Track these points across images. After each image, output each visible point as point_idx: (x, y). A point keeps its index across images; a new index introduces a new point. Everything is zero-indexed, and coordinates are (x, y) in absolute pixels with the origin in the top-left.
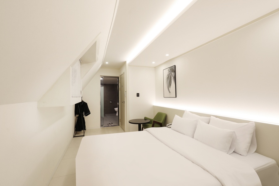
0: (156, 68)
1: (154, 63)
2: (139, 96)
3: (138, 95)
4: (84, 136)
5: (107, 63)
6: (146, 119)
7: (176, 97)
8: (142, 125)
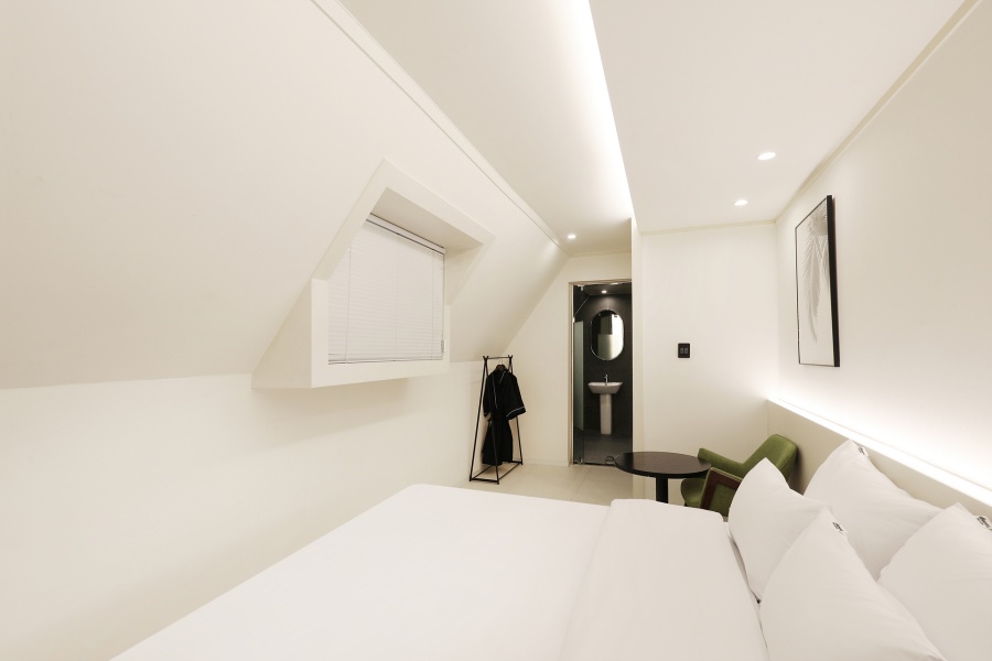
0: (776, 222)
1: (741, 203)
2: (687, 356)
3: (684, 351)
4: (497, 482)
5: (572, 237)
6: (704, 457)
7: (837, 364)
8: (671, 482)
